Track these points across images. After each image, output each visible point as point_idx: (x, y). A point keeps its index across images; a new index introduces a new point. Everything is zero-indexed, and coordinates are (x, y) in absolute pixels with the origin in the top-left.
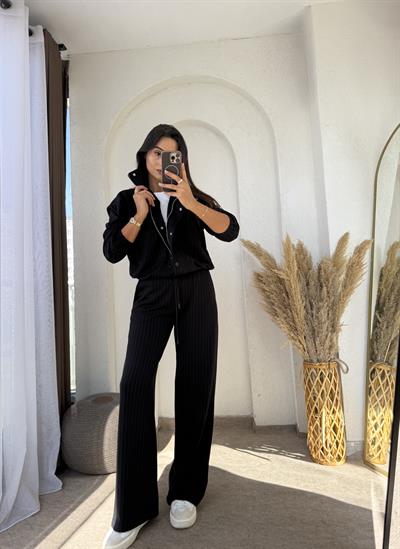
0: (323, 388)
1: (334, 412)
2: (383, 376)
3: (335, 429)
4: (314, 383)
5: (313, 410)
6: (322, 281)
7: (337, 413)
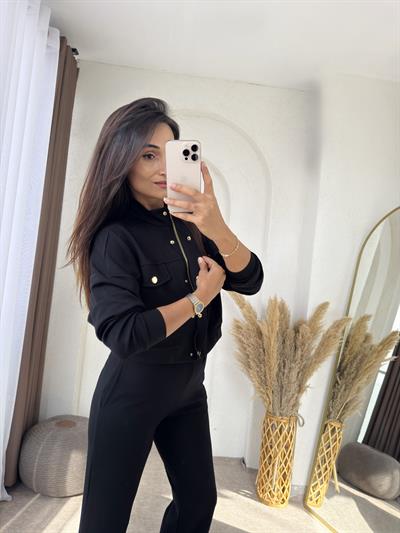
0: (281, 439)
1: (286, 462)
2: (333, 431)
3: (284, 476)
4: (273, 434)
5: (267, 457)
6: (298, 343)
7: (288, 463)
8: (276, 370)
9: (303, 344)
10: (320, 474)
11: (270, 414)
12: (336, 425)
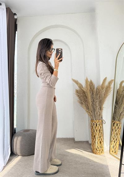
0: (97, 128)
4: (94, 127)
5: (93, 136)
6: (97, 93)
7: (101, 137)
8: (91, 103)
9: (99, 92)
10: (114, 142)
11: (92, 120)
12: (118, 122)
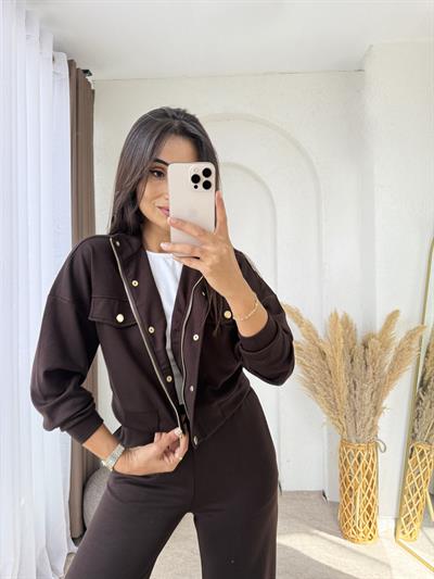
0: (360, 468)
2: (422, 454)
3: (369, 509)
4: (351, 464)
5: (347, 490)
6: (368, 360)
7: (372, 494)
8: (346, 392)
9: (374, 360)
11: (345, 443)
12: (425, 448)
